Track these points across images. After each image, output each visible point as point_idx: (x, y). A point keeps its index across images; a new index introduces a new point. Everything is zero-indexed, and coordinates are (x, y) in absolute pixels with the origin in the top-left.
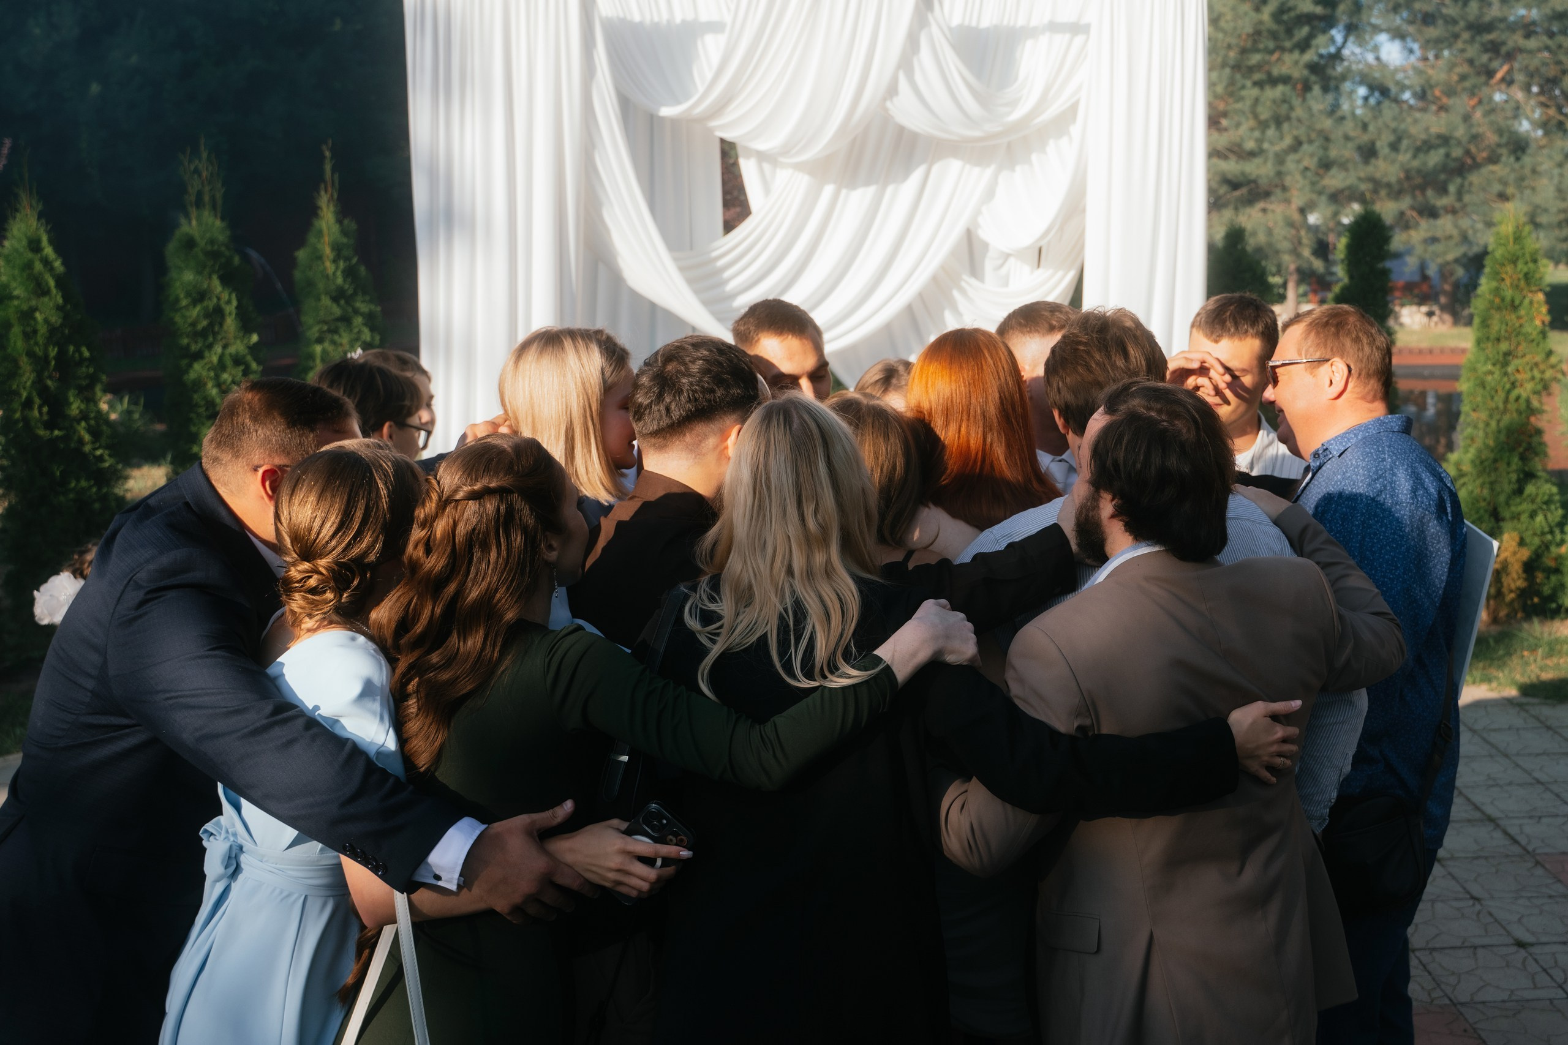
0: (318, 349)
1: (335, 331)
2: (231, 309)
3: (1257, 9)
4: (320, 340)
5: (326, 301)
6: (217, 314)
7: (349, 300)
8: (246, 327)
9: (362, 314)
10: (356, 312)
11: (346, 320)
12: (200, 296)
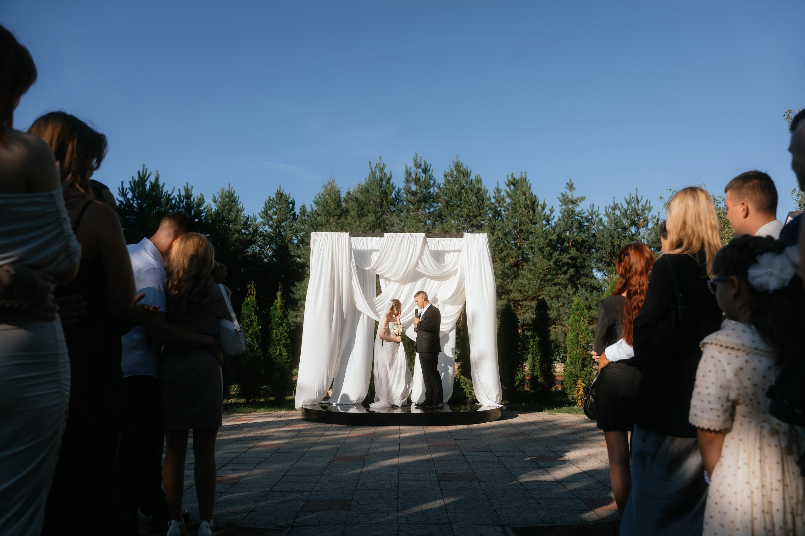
0: (274, 331)
1: (279, 327)
2: (256, 320)
3: (549, 261)
4: (275, 329)
5: (277, 319)
6: (252, 321)
7: (283, 319)
8: (259, 324)
9: (286, 323)
10: (284, 322)
11: (281, 324)
12: (249, 316)
